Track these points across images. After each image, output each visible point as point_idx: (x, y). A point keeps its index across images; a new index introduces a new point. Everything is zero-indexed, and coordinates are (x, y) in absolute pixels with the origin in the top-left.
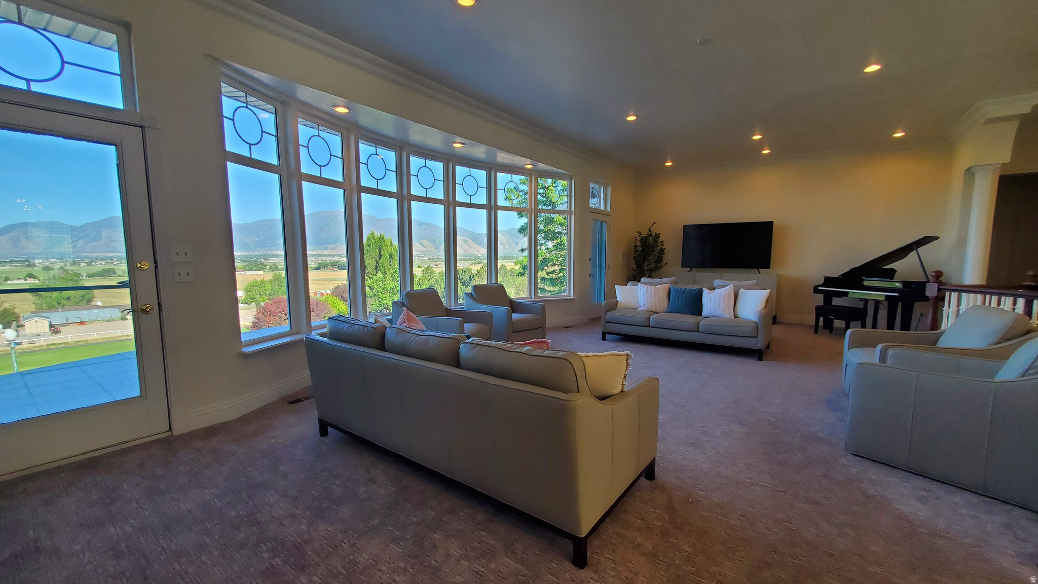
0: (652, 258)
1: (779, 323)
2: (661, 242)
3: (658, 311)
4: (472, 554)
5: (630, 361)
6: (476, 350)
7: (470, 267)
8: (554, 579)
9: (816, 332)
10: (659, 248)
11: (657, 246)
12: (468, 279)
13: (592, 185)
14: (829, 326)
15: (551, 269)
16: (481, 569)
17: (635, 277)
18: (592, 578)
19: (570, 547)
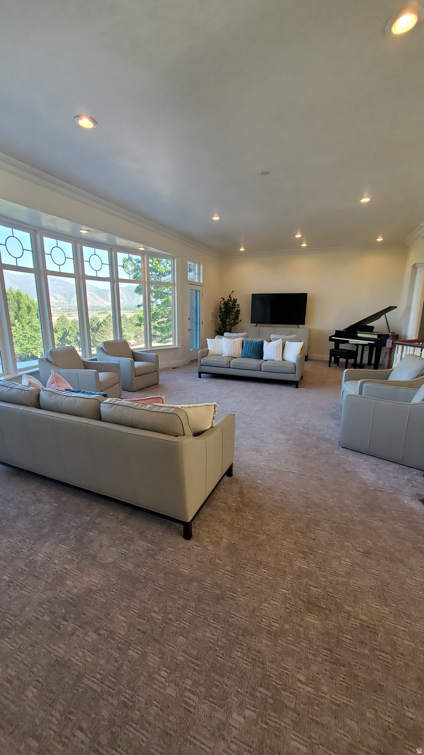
0: (232, 317)
1: (309, 360)
2: (237, 305)
3: (235, 357)
4: (117, 542)
5: (216, 409)
6: (112, 408)
7: (97, 316)
8: (172, 549)
9: (330, 366)
10: (236, 309)
11: (235, 308)
12: (96, 326)
13: (189, 263)
14: (337, 362)
15: (160, 320)
16: (125, 551)
17: (220, 332)
18: (195, 545)
19: (182, 528)
